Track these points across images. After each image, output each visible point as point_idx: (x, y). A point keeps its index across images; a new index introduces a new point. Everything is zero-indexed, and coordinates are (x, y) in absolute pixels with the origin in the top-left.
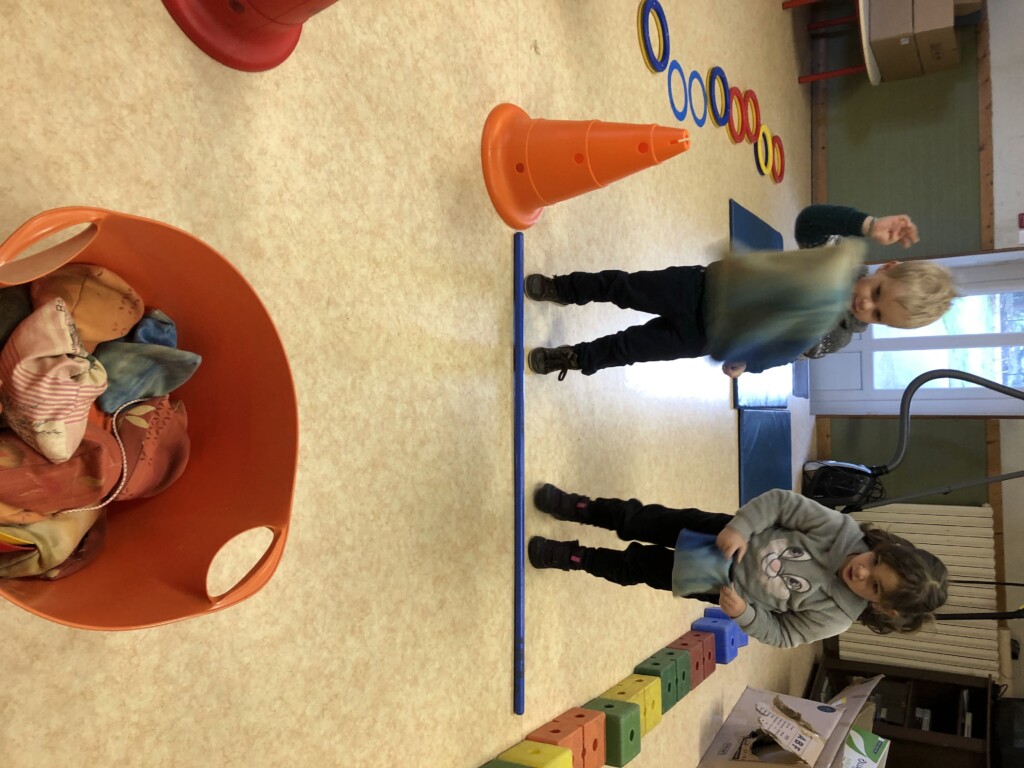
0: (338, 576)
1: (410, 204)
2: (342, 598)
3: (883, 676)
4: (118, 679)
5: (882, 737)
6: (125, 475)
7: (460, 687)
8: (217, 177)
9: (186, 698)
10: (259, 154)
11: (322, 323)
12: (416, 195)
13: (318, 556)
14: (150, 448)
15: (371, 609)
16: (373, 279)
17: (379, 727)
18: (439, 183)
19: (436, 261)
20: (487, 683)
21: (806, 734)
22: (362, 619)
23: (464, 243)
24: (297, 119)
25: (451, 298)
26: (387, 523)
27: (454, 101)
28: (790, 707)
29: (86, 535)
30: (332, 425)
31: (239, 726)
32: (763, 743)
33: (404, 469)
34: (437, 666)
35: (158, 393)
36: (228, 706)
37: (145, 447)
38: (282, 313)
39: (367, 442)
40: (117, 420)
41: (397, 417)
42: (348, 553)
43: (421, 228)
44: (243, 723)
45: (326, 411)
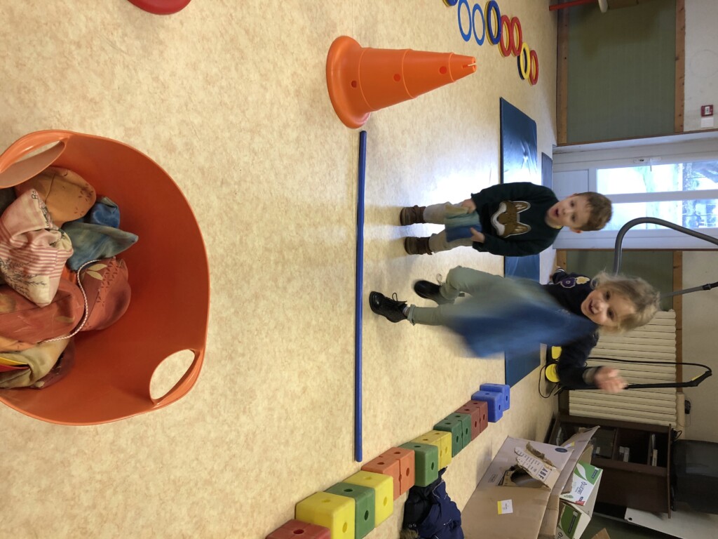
0: (233, 374)
1: (278, 109)
2: (237, 389)
3: (599, 427)
4: (87, 451)
5: (598, 467)
6: (87, 313)
7: (317, 446)
8: (141, 94)
9: (133, 462)
10: (170, 76)
11: (218, 197)
12: (282, 102)
13: (220, 361)
14: (104, 293)
15: (256, 396)
16: (253, 164)
17: (263, 475)
18: (298, 93)
19: (297, 149)
20: (335, 442)
21: (548, 468)
22: (251, 403)
23: (316, 136)
24: (197, 49)
25: (308, 176)
26: (266, 337)
27: (307, 31)
28: (537, 450)
29: (62, 356)
30: (227, 270)
31: (169, 479)
32: (518, 474)
33: (277, 298)
34: (302, 432)
35: (109, 255)
36: (161, 466)
37: (100, 293)
38: (190, 191)
39: (251, 281)
40: (80, 274)
41: (272, 263)
42: (240, 358)
43: (286, 126)
44: (172, 477)
45: (223, 261)
